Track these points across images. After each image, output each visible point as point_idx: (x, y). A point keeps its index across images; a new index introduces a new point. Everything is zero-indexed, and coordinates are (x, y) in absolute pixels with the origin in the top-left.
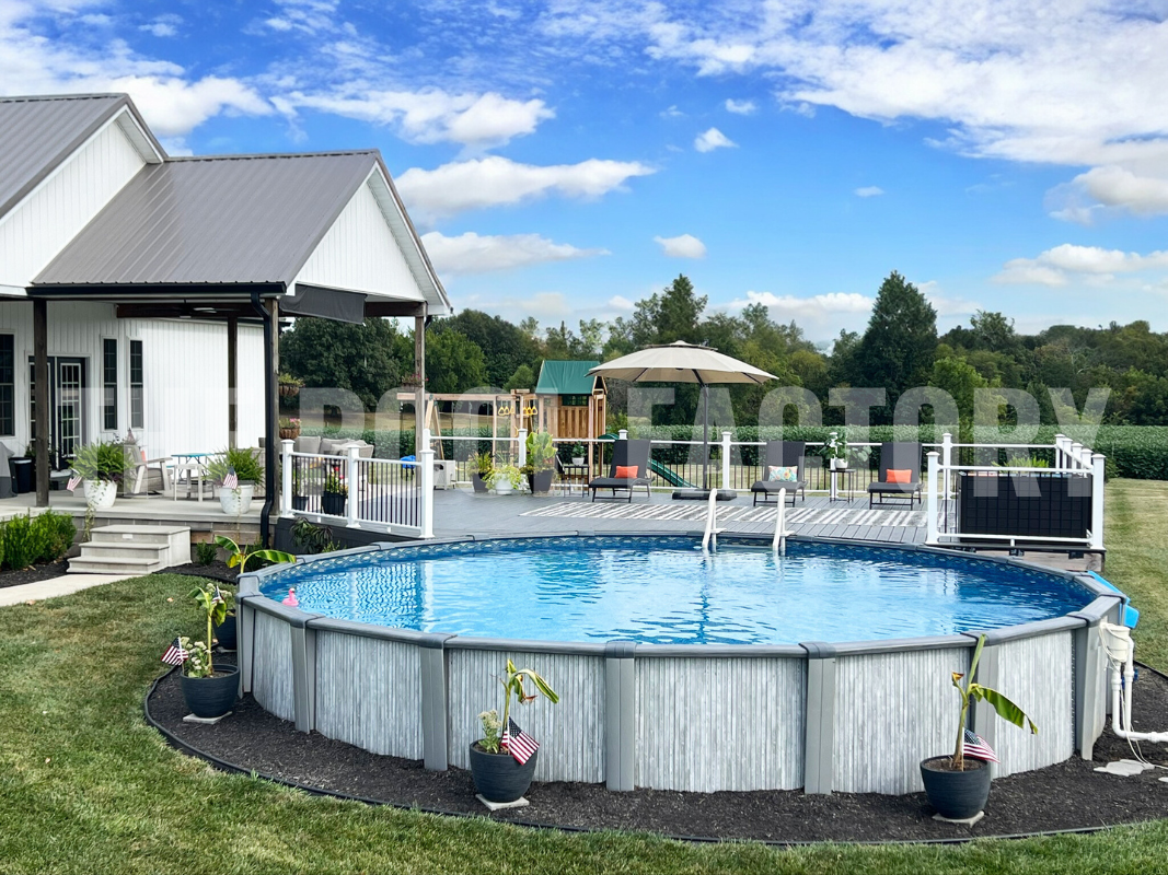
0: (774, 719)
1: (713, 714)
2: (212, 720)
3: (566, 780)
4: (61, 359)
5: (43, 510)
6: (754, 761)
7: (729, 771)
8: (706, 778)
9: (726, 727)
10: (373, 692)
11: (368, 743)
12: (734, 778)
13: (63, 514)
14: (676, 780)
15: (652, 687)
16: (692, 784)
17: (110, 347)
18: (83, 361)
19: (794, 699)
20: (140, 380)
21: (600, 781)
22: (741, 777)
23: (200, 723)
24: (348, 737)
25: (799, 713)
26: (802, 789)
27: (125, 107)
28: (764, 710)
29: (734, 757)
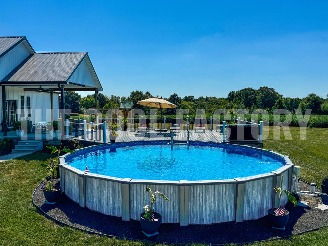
0: (227, 201)
1: (211, 201)
2: (53, 203)
3: (167, 223)
4: (10, 101)
5: (5, 137)
6: (222, 214)
7: (215, 217)
8: (208, 220)
9: (214, 205)
10: (105, 196)
11: (103, 211)
12: (216, 219)
13: (10, 138)
14: (200, 221)
15: (193, 194)
16: (204, 222)
17: (22, 98)
18: (16, 101)
19: (232, 195)
20: (30, 105)
21: (177, 222)
22: (218, 219)
23: (50, 205)
24: (97, 209)
25: (234, 199)
26: (235, 221)
27: (25, 40)
28: (225, 199)
29: (216, 213)
